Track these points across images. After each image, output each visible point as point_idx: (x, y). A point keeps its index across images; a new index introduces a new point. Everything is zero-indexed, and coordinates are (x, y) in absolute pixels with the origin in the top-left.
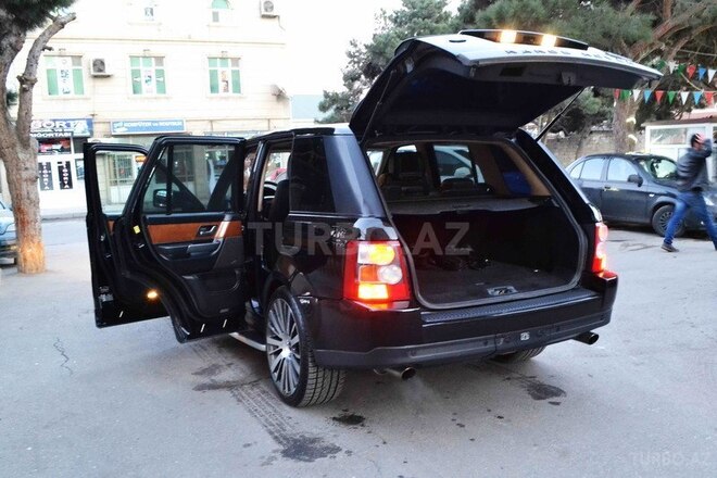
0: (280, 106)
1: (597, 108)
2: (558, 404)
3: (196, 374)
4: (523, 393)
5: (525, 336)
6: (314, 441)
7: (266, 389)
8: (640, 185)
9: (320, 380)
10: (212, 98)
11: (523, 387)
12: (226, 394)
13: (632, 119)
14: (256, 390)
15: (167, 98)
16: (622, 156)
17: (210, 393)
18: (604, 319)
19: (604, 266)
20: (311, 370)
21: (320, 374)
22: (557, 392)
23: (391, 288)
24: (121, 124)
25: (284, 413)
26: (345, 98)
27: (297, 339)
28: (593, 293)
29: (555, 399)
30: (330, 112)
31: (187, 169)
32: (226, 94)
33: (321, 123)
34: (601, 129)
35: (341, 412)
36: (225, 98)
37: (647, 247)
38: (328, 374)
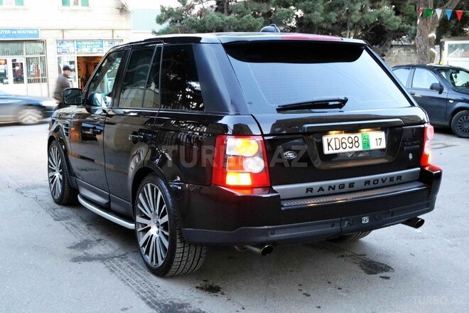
0: (123, 18)
1: (397, 25)
2: (388, 278)
3: (71, 248)
4: (356, 268)
5: (365, 220)
6: (182, 306)
7: (134, 261)
8: (441, 92)
9: (186, 254)
10: (63, 10)
11: (356, 263)
12: (98, 265)
13: (433, 35)
14: (125, 262)
15: (25, 9)
16: (424, 67)
17: (85, 264)
18: (429, 206)
19: (430, 161)
20: (178, 245)
21: (186, 249)
22: (386, 268)
23: (254, 176)
25: (152, 283)
26: (180, 13)
27: (166, 219)
28: (422, 184)
29: (384, 274)
30: (166, 25)
31: (41, 72)
32: (75, 7)
33: (158, 34)
34: (400, 43)
35: (202, 282)
36: (74, 10)
37: (447, 146)
38: (193, 249)
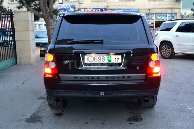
5: (102, 94)
24: (116, 10)
